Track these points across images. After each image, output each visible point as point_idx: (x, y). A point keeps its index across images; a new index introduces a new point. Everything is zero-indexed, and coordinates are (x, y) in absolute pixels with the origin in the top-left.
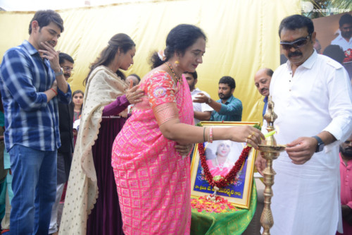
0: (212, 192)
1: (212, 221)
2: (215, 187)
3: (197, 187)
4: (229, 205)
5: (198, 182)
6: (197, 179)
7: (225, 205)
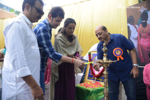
0: (94, 80)
1: (90, 91)
2: (95, 78)
3: (89, 78)
4: (100, 85)
5: (89, 76)
6: (89, 75)
7: (98, 85)
